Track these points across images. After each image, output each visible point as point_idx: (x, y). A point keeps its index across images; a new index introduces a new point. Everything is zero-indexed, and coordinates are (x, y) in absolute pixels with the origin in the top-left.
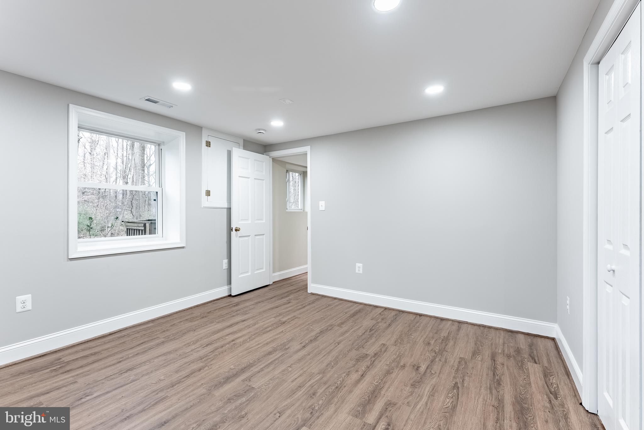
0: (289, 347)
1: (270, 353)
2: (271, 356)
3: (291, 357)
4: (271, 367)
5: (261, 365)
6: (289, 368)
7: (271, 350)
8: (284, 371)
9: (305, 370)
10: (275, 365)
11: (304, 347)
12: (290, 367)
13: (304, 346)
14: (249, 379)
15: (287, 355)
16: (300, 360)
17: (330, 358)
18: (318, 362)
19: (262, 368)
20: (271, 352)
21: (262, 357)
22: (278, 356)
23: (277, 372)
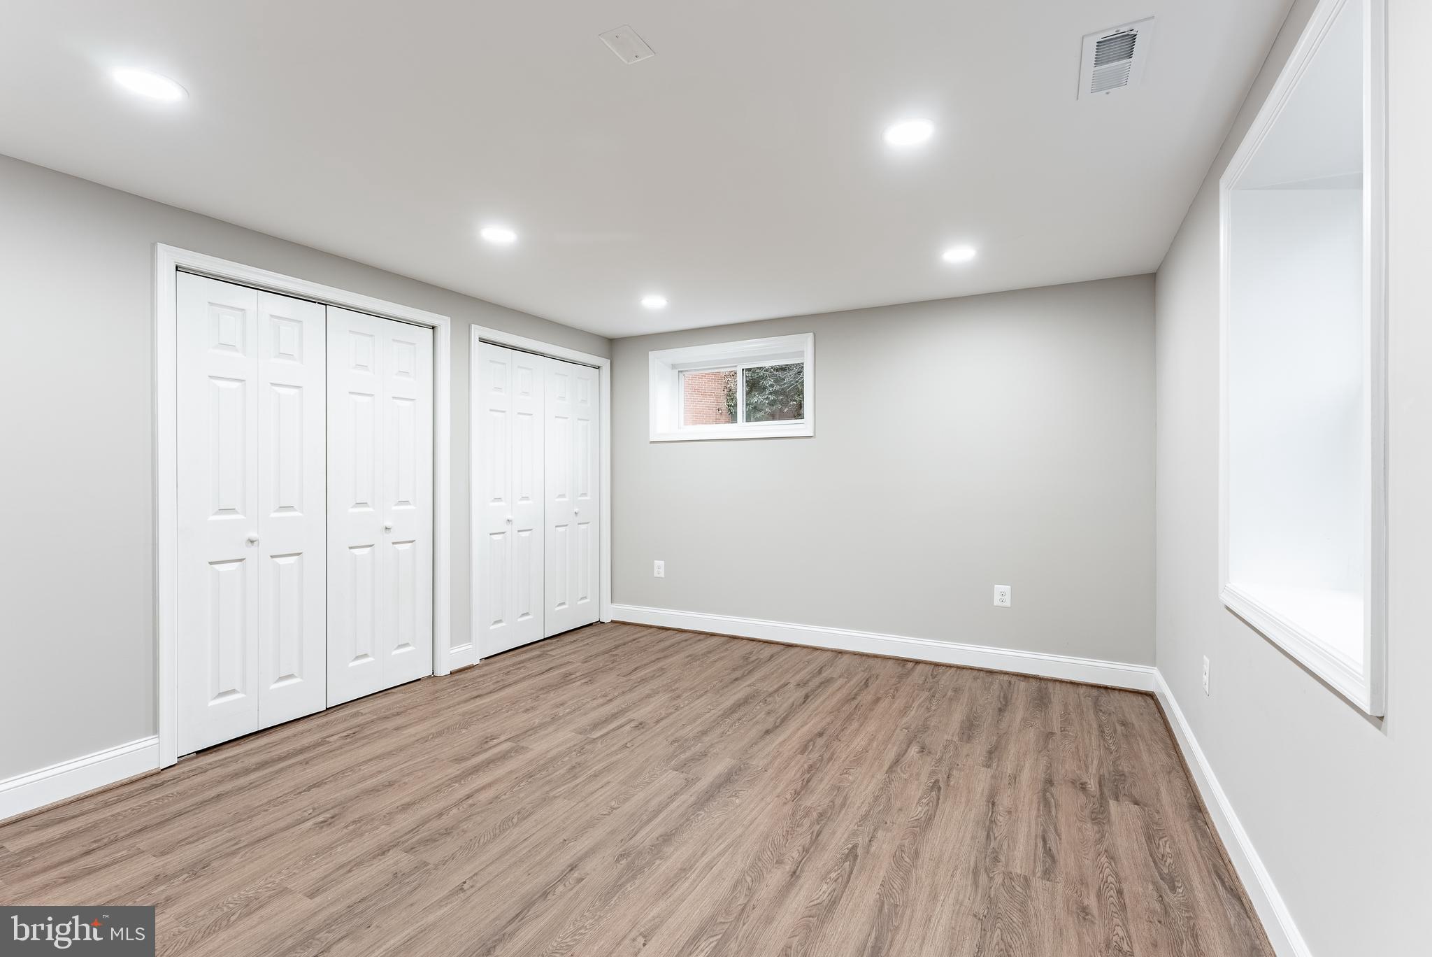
0: (617, 861)
1: (667, 838)
2: (660, 831)
3: (613, 832)
4: (653, 804)
5: (678, 807)
6: (616, 806)
7: (668, 850)
8: (626, 800)
9: (582, 804)
10: (646, 811)
11: (573, 868)
12: (613, 809)
13: (572, 870)
14: (689, 783)
15: (620, 838)
16: (591, 825)
17: (514, 834)
18: (546, 823)
19: (672, 801)
20: (665, 841)
21: (681, 825)
22: (643, 833)
23: (640, 796)
